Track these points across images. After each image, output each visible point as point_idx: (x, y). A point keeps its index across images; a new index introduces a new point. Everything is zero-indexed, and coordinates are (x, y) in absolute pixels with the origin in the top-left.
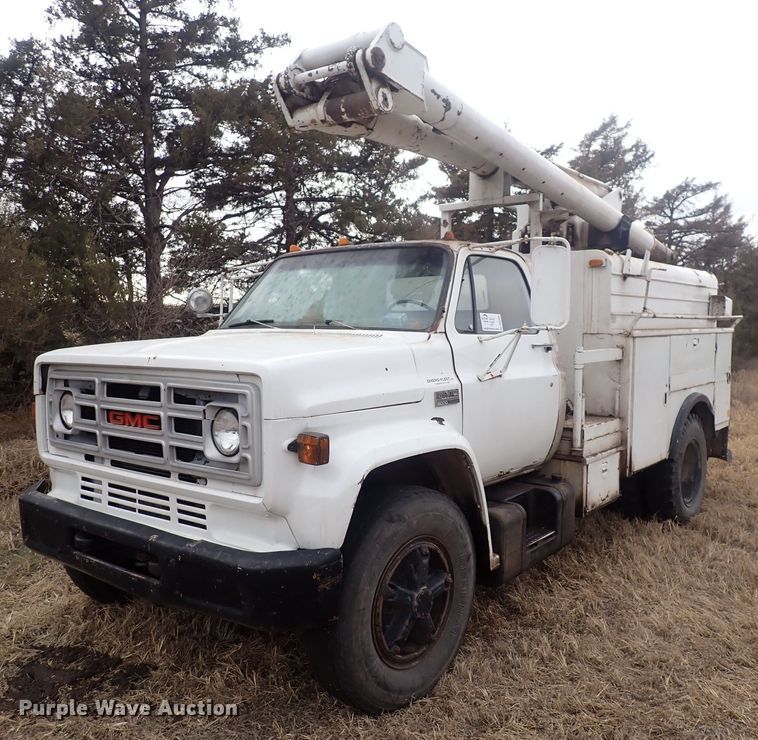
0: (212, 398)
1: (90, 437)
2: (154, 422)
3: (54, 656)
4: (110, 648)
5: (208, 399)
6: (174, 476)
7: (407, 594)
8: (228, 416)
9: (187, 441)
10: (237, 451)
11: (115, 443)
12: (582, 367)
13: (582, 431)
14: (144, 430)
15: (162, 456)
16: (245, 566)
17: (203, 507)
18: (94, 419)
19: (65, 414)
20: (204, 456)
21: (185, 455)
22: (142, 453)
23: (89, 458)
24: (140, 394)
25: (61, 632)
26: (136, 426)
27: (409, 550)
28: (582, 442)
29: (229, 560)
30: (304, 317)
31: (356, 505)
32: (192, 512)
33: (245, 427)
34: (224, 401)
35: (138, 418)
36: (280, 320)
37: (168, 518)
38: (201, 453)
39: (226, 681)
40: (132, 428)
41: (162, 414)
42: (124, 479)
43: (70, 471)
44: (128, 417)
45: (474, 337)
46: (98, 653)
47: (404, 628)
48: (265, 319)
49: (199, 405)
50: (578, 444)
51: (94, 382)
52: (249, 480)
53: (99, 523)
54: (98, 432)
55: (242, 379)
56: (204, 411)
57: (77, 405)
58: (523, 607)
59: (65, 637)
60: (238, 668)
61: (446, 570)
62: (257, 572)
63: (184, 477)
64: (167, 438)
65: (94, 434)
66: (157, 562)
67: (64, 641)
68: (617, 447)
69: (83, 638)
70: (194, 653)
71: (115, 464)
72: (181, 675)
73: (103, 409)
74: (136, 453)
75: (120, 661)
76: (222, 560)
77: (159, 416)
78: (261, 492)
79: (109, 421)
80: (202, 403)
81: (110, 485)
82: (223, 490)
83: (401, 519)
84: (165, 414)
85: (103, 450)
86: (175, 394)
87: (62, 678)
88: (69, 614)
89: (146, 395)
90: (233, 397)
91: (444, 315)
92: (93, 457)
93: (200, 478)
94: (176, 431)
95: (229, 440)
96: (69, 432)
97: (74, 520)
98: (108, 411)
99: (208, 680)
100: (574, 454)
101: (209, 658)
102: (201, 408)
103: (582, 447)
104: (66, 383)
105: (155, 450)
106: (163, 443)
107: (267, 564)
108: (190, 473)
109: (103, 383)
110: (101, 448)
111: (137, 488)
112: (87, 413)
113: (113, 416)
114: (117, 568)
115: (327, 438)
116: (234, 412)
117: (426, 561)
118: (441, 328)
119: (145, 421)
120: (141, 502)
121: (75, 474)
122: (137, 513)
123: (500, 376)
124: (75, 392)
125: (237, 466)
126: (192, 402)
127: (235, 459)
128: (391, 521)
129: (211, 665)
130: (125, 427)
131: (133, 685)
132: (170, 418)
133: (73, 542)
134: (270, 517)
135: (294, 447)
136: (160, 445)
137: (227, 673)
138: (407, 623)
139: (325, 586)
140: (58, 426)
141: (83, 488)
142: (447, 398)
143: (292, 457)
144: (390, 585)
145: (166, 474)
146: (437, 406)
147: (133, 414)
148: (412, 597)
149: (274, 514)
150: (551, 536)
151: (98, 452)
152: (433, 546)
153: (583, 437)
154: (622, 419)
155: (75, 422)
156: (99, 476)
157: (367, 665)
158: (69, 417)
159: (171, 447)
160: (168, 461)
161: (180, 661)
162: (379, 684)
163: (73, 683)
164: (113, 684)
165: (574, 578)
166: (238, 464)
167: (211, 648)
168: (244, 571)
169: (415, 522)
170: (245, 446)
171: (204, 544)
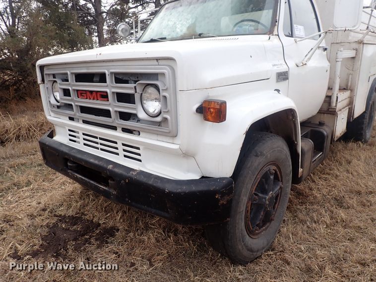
0: (139, 79)
1: (69, 106)
2: (104, 96)
3: (66, 222)
4: (94, 217)
5: (137, 79)
6: (119, 129)
7: (263, 198)
8: (151, 90)
9: (126, 108)
10: (160, 113)
11: (84, 110)
12: (341, 60)
13: (337, 97)
14: (98, 102)
15: (111, 117)
16: (170, 190)
17: (138, 148)
18: (70, 96)
19: (55, 94)
20: (137, 117)
21: (125, 116)
22: (99, 116)
23: (71, 119)
24: (95, 79)
25: (69, 206)
26: (94, 99)
27: (264, 172)
28: (336, 103)
29: (159, 185)
30: (184, 34)
31: (242, 148)
32: (132, 151)
33: (165, 97)
34: (148, 79)
35: (94, 94)
36: (170, 37)
37: (117, 154)
38: (135, 115)
39: (156, 239)
40: (91, 101)
41: (108, 91)
42: (90, 131)
43: (63, 126)
44: (89, 94)
45: (292, 39)
46: (88, 220)
47: (261, 217)
48: (161, 37)
49: (131, 83)
50: (334, 104)
51: (67, 74)
52: (169, 133)
53: (79, 156)
54: (73, 104)
55: (161, 62)
56: (135, 87)
57: (61, 88)
58: (305, 192)
59: (71, 210)
60: (161, 231)
61: (279, 180)
62: (179, 194)
63: (125, 130)
64: (114, 106)
65: (71, 105)
66: (114, 180)
67: (71, 213)
68: (348, 106)
69: (80, 210)
70: (137, 221)
71: (85, 122)
72: (131, 234)
73: (74, 90)
74: (96, 115)
75: (99, 225)
76: (155, 185)
77: (107, 92)
78: (178, 140)
79: (78, 97)
80: (133, 82)
81: (84, 134)
82: (151, 139)
83: (262, 154)
84: (110, 91)
85: (77, 114)
86: (115, 77)
87: (69, 236)
88: (73, 195)
89: (98, 80)
90: (155, 76)
91: (277, 24)
92: (73, 118)
93: (135, 131)
94: (118, 101)
95: (153, 106)
96: (58, 104)
97: (66, 154)
98: (77, 91)
99: (146, 238)
100: (330, 110)
101: (145, 223)
102: (133, 85)
103: (336, 106)
104: (54, 76)
105: (107, 113)
106: (111, 109)
107: (185, 189)
108: (129, 128)
109: (72, 73)
110: (76, 113)
111: (99, 136)
112: (66, 93)
113: (81, 94)
114: (92, 182)
115: (225, 103)
116: (156, 87)
117: (272, 177)
118: (275, 32)
119: (99, 96)
120: (101, 144)
121: (65, 128)
122: (100, 150)
123: (306, 64)
124: (59, 81)
125: (159, 124)
126: (127, 82)
127: (159, 119)
128: (257, 156)
129: (147, 228)
130: (88, 100)
131: (106, 241)
132: (113, 93)
133: (67, 166)
134: (184, 157)
135: (201, 110)
136: (109, 111)
137: (155, 234)
138: (262, 213)
139: (223, 202)
140: (53, 101)
141: (70, 135)
142: (283, 76)
143: (199, 117)
144: (255, 194)
145: (114, 128)
146: (277, 81)
147: (91, 92)
148: (265, 198)
149: (187, 155)
150: (321, 155)
151: (75, 115)
152: (275, 168)
153: (337, 101)
154: (352, 90)
155: (61, 98)
156: (77, 129)
157: (243, 242)
158: (58, 95)
159: (116, 111)
160: (115, 120)
161: (130, 226)
162: (248, 250)
163: (75, 239)
164: (96, 240)
165: (324, 174)
166: (160, 122)
167: (145, 217)
168: (170, 193)
169: (269, 155)
170: (165, 110)
171: (142, 172)
